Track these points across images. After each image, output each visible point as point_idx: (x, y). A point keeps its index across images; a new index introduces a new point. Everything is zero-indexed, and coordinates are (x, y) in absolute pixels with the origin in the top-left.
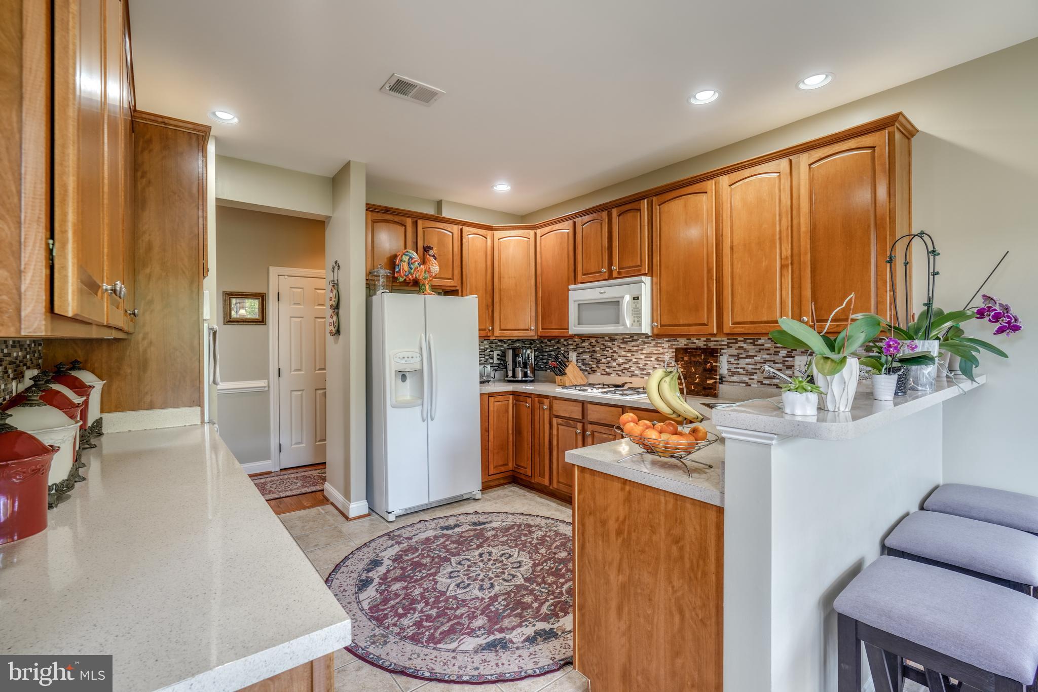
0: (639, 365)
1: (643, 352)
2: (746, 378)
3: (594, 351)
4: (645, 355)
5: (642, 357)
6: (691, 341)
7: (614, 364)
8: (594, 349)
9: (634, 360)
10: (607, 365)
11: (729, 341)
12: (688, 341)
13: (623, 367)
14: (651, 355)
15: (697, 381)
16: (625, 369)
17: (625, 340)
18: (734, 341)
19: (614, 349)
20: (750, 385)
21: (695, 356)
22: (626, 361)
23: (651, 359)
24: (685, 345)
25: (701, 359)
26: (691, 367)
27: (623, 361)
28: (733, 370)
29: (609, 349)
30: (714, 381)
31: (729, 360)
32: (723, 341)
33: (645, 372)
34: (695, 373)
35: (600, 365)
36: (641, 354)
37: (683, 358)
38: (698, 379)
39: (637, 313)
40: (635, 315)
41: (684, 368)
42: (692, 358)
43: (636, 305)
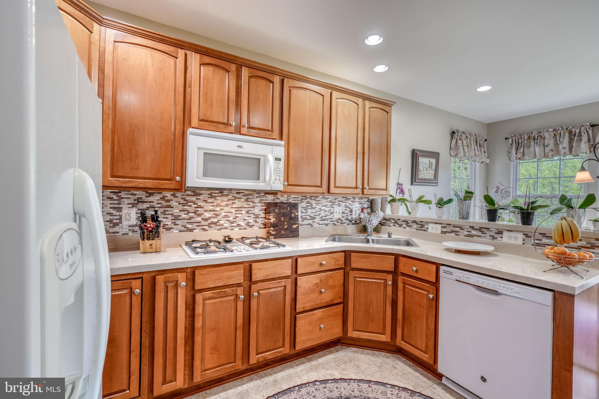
0: (229, 219)
1: (234, 206)
2: (311, 222)
3: (170, 207)
4: (236, 209)
5: (233, 210)
6: (276, 198)
7: (199, 219)
8: (168, 204)
9: (223, 214)
10: (189, 221)
11: (302, 198)
12: (274, 197)
13: (209, 221)
14: (241, 209)
15: (285, 227)
16: (212, 223)
17: (213, 194)
18: (305, 198)
19: (199, 204)
20: (313, 226)
21: (283, 209)
22: (214, 216)
23: (242, 212)
24: (272, 200)
25: (288, 211)
26: (281, 217)
27: (210, 216)
28: (304, 217)
29: (192, 204)
30: (297, 225)
31: (302, 210)
32: (298, 198)
33: (235, 224)
34: (284, 221)
35: (178, 222)
36: (231, 208)
37: (274, 211)
38: (286, 226)
39: (279, 172)
40: (277, 174)
41: (276, 218)
42: (281, 210)
43: (278, 166)
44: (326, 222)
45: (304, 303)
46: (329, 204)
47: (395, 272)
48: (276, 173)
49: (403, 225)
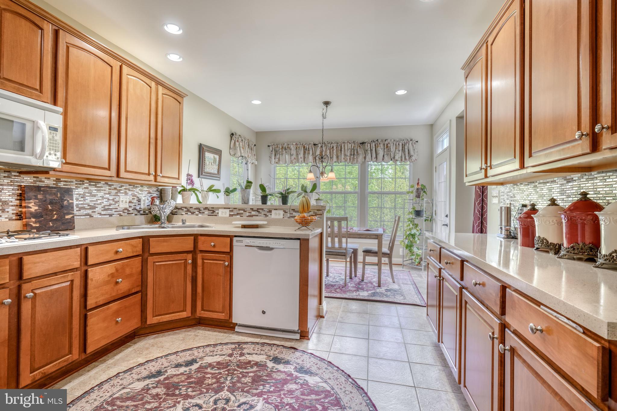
2: (90, 212)
11: (77, 182)
15: (55, 218)
18: (81, 183)
20: (93, 216)
21: (50, 194)
25: (58, 197)
26: (47, 205)
28: (80, 206)
30: (71, 216)
31: (78, 198)
34: (52, 211)
37: (36, 196)
38: (56, 216)
39: (54, 145)
40: (51, 148)
41: (39, 206)
42: (47, 196)
43: (53, 137)
44: (109, 212)
45: (97, 298)
46: (114, 192)
47: (194, 252)
48: (50, 146)
49: (195, 212)
